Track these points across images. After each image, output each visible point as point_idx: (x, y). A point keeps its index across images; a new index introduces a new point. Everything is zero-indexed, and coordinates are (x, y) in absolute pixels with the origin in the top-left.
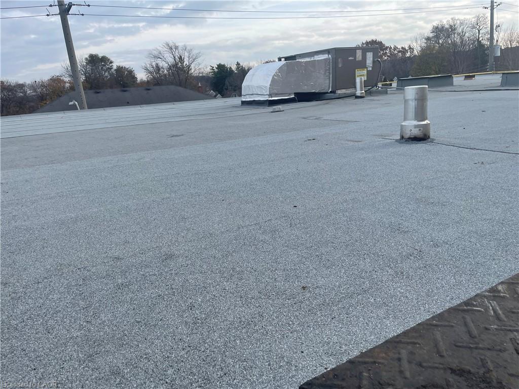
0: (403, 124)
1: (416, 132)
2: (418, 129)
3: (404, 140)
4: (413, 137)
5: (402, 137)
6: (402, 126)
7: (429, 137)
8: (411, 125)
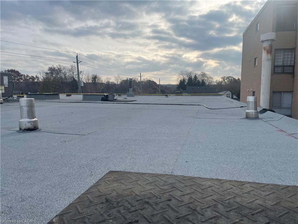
0: (20, 121)
1: (29, 126)
2: (30, 124)
3: (21, 131)
4: (27, 128)
5: (20, 129)
6: (20, 122)
7: (38, 128)
8: (26, 122)
